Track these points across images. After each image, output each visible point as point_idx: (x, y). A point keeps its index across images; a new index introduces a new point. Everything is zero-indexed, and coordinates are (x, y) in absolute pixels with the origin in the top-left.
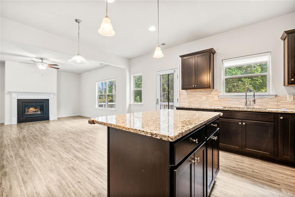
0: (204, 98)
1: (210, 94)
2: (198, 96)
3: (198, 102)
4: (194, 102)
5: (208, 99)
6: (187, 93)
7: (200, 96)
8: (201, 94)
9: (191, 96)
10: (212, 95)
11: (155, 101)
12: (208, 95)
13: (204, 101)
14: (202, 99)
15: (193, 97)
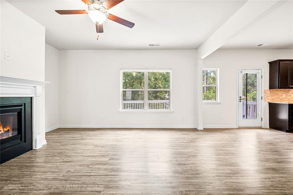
0: (284, 96)
1: (289, 93)
2: (279, 94)
3: (280, 99)
4: (276, 99)
5: (287, 96)
6: (270, 91)
7: (281, 94)
8: (282, 92)
9: (273, 94)
10: (290, 93)
11: (238, 99)
12: (287, 94)
13: (284, 98)
14: (283, 97)
15: (275, 95)
